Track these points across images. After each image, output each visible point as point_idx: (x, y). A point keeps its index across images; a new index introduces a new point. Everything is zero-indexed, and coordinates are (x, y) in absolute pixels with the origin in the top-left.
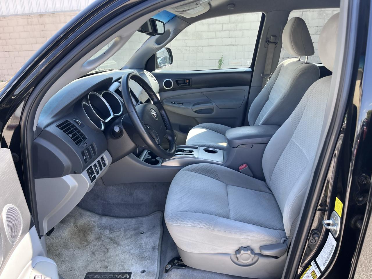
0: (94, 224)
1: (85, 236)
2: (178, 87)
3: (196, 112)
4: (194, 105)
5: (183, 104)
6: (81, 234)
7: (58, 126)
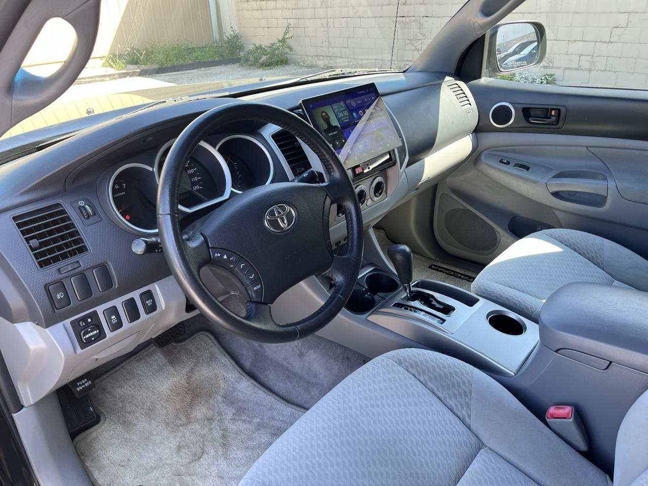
0: (222, 385)
1: (191, 405)
2: (528, 125)
3: (556, 194)
4: (559, 176)
5: (528, 168)
6: (189, 398)
7: (15, 219)
